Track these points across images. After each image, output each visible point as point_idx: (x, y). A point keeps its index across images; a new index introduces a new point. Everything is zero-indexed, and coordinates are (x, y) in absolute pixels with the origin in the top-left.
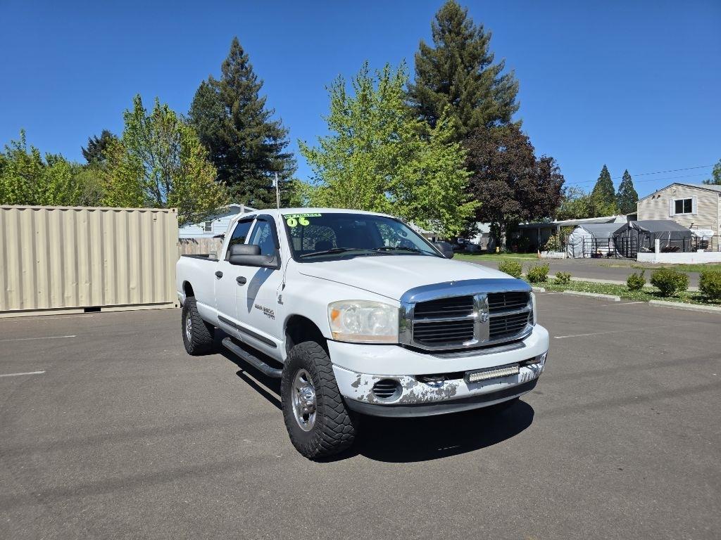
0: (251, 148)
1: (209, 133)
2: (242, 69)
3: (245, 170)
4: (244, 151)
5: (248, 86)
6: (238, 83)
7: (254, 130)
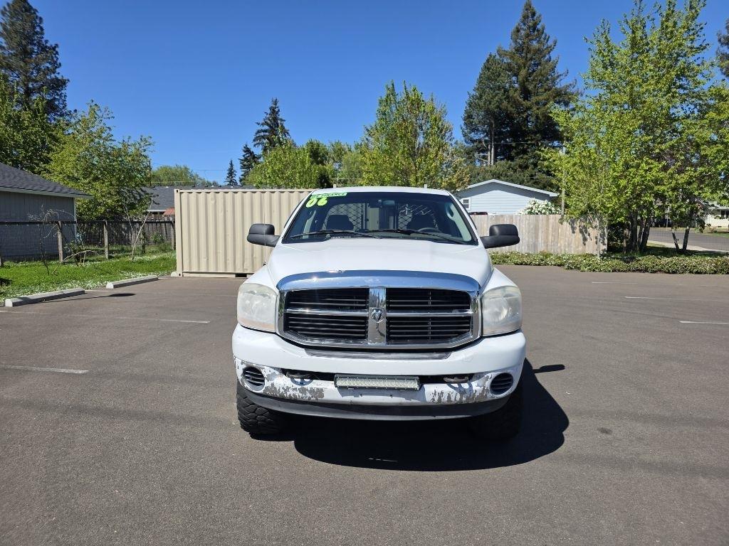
0: (537, 118)
1: (492, 107)
2: (534, 32)
3: (529, 142)
4: (529, 122)
5: (539, 50)
6: (528, 48)
7: (541, 98)
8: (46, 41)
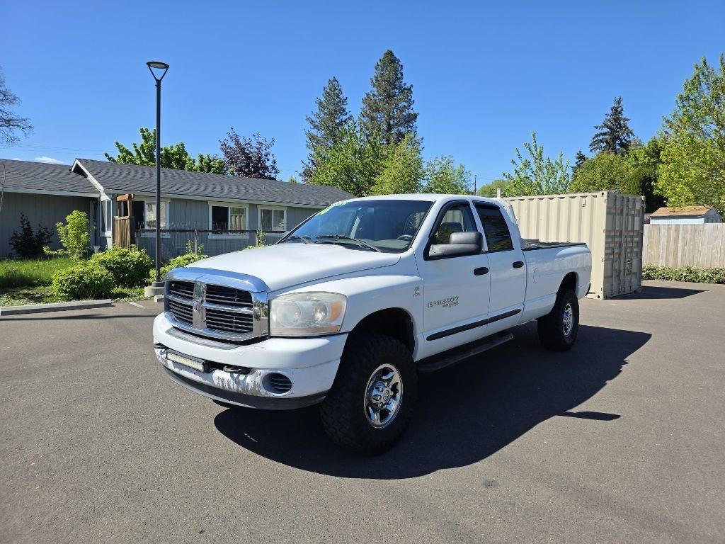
8: (405, 84)
